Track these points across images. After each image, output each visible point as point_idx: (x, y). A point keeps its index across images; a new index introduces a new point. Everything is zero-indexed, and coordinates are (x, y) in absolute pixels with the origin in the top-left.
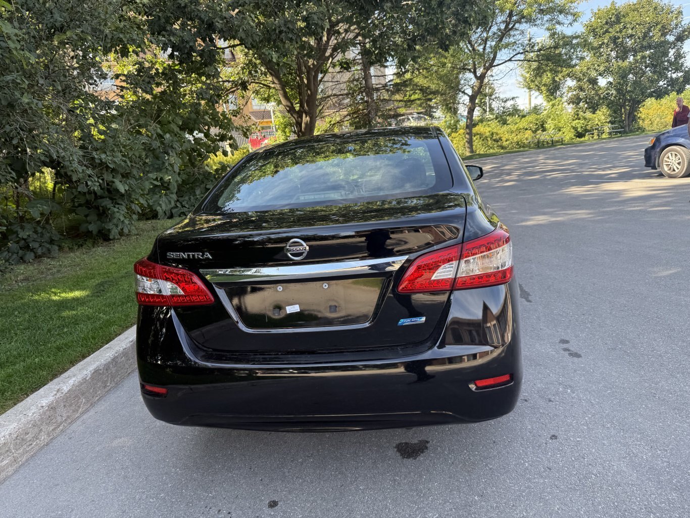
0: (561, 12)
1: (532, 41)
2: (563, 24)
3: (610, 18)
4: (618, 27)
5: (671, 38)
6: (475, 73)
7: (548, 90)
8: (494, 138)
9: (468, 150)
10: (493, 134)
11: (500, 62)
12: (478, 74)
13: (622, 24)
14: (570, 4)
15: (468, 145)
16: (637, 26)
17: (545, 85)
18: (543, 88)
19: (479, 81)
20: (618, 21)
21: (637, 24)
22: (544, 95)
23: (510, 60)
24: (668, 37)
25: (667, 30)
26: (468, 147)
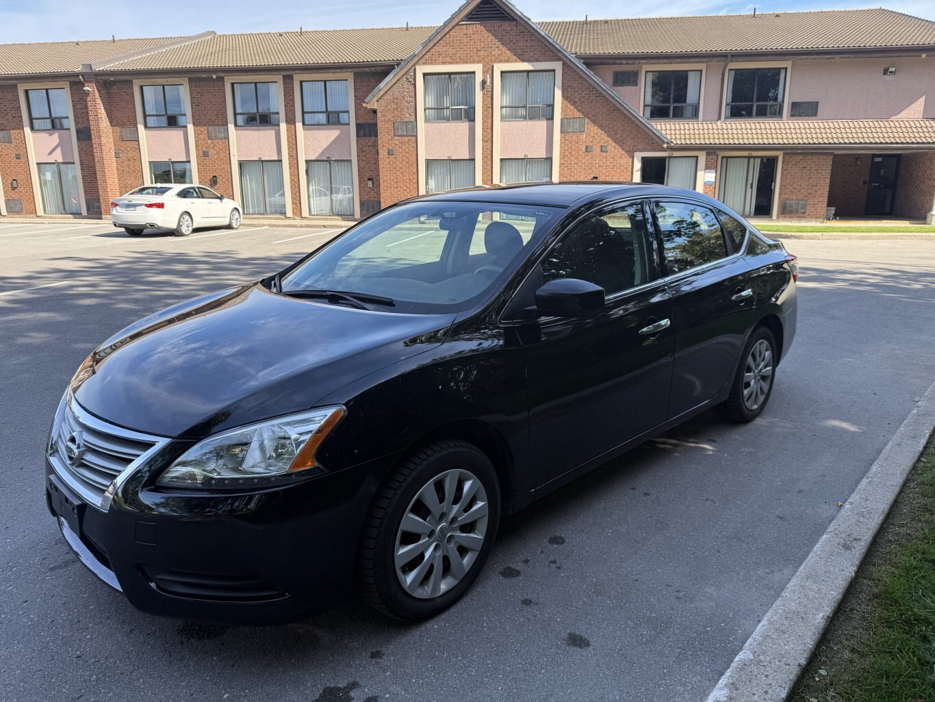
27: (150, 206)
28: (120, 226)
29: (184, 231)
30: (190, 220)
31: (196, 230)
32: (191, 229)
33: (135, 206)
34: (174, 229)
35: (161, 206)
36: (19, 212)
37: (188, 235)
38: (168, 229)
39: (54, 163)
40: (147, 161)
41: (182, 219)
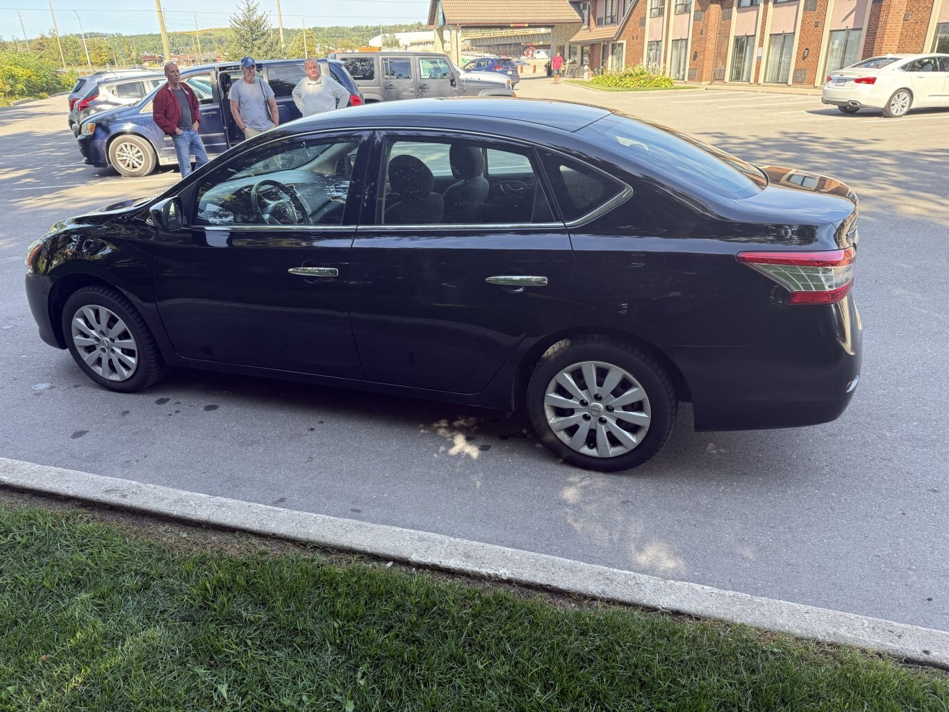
27: (858, 81)
28: (834, 103)
29: (894, 112)
30: (908, 98)
31: (912, 112)
32: (905, 109)
33: (846, 80)
34: (882, 109)
35: (871, 81)
36: (801, 83)
37: (900, 116)
38: (876, 108)
39: (844, 30)
40: (936, 22)
41: (896, 96)
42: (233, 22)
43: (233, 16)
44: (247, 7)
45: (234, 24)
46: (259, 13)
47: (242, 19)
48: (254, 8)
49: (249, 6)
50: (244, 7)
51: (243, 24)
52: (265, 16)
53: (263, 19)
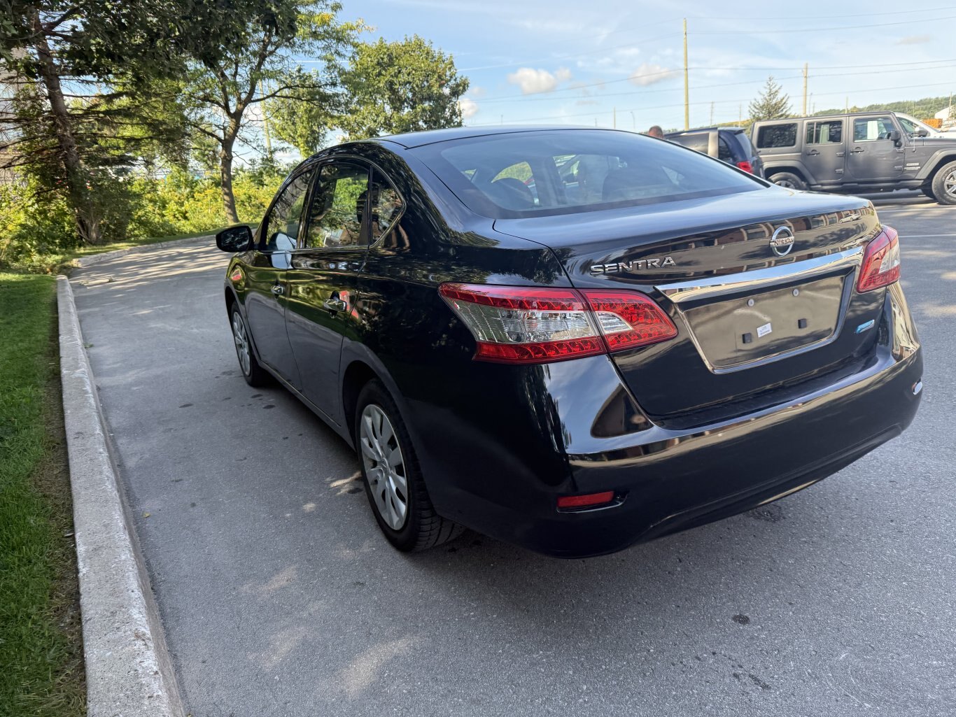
0: (339, 40)
1: (302, 72)
2: (344, 56)
3: (382, 59)
4: (393, 70)
5: (447, 91)
6: (226, 108)
7: (307, 142)
8: (253, 203)
9: (231, 217)
10: (250, 197)
11: (261, 97)
12: (233, 110)
13: (397, 67)
14: (349, 31)
15: (230, 211)
16: (414, 72)
17: (301, 136)
18: (299, 140)
19: (234, 120)
20: (391, 64)
21: (413, 69)
22: (302, 149)
23: (273, 95)
24: (444, 89)
25: (444, 82)
26: (230, 214)
42: (752, 107)
43: (753, 102)
44: (768, 91)
45: (754, 109)
46: (780, 96)
47: (761, 104)
48: (776, 91)
49: (771, 90)
50: (765, 92)
51: (762, 107)
52: (786, 98)
53: (784, 101)
